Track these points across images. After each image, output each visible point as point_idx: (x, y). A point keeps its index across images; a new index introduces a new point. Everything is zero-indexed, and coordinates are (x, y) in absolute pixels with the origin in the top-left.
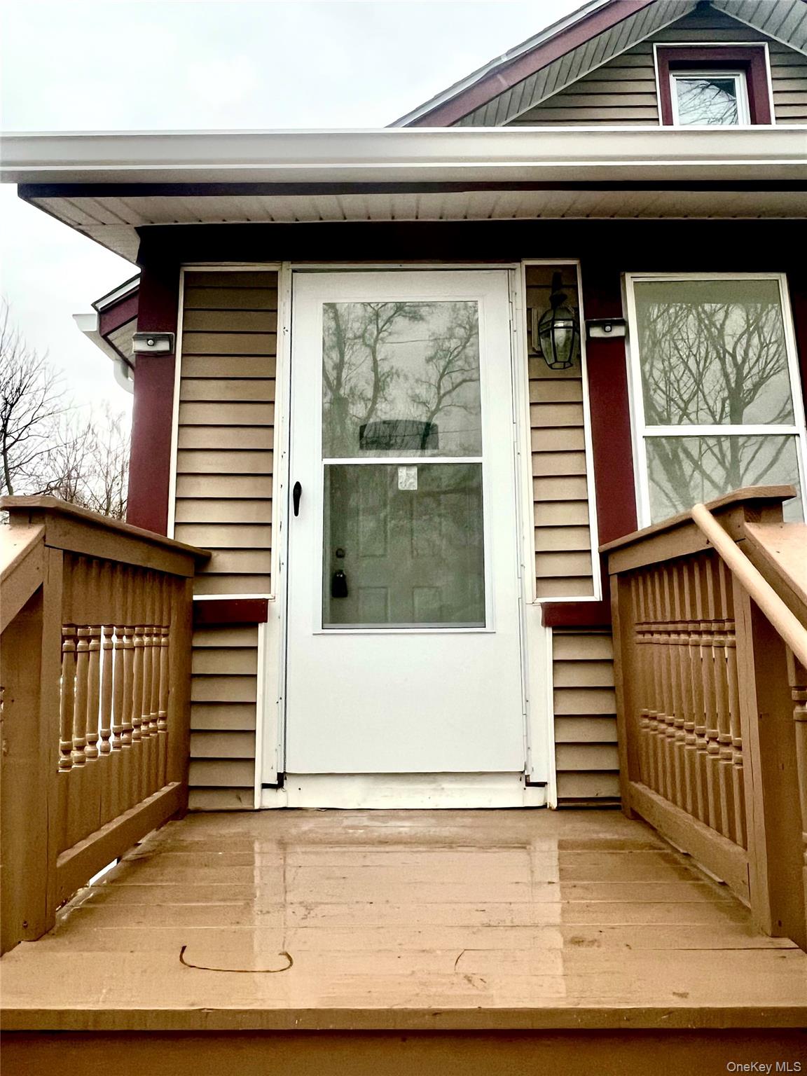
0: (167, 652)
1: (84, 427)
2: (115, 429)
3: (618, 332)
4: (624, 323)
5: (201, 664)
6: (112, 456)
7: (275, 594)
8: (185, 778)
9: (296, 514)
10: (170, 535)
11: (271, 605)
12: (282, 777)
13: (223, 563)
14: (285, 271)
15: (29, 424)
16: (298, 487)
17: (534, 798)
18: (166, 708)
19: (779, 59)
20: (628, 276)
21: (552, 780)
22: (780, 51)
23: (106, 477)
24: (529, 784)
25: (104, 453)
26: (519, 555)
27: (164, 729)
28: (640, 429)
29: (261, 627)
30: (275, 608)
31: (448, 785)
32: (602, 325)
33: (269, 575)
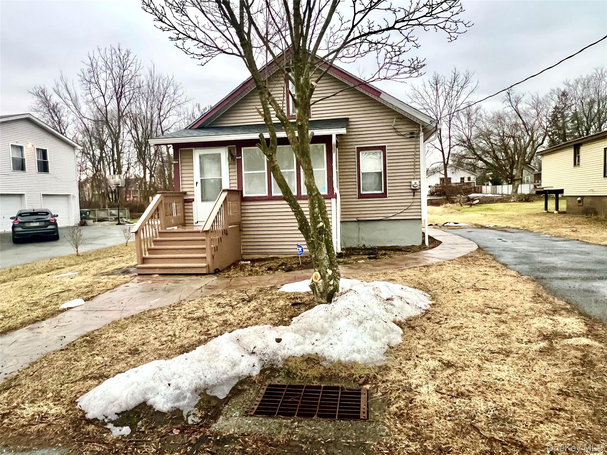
0: (181, 205)
4: (241, 156)
5: (186, 207)
8: (185, 222)
9: (197, 186)
10: (181, 190)
11: (194, 199)
12: (197, 222)
13: (188, 193)
14: (193, 149)
16: (197, 182)
18: (181, 213)
20: (243, 148)
28: (243, 172)
29: (193, 202)
32: (238, 156)
33: (194, 195)
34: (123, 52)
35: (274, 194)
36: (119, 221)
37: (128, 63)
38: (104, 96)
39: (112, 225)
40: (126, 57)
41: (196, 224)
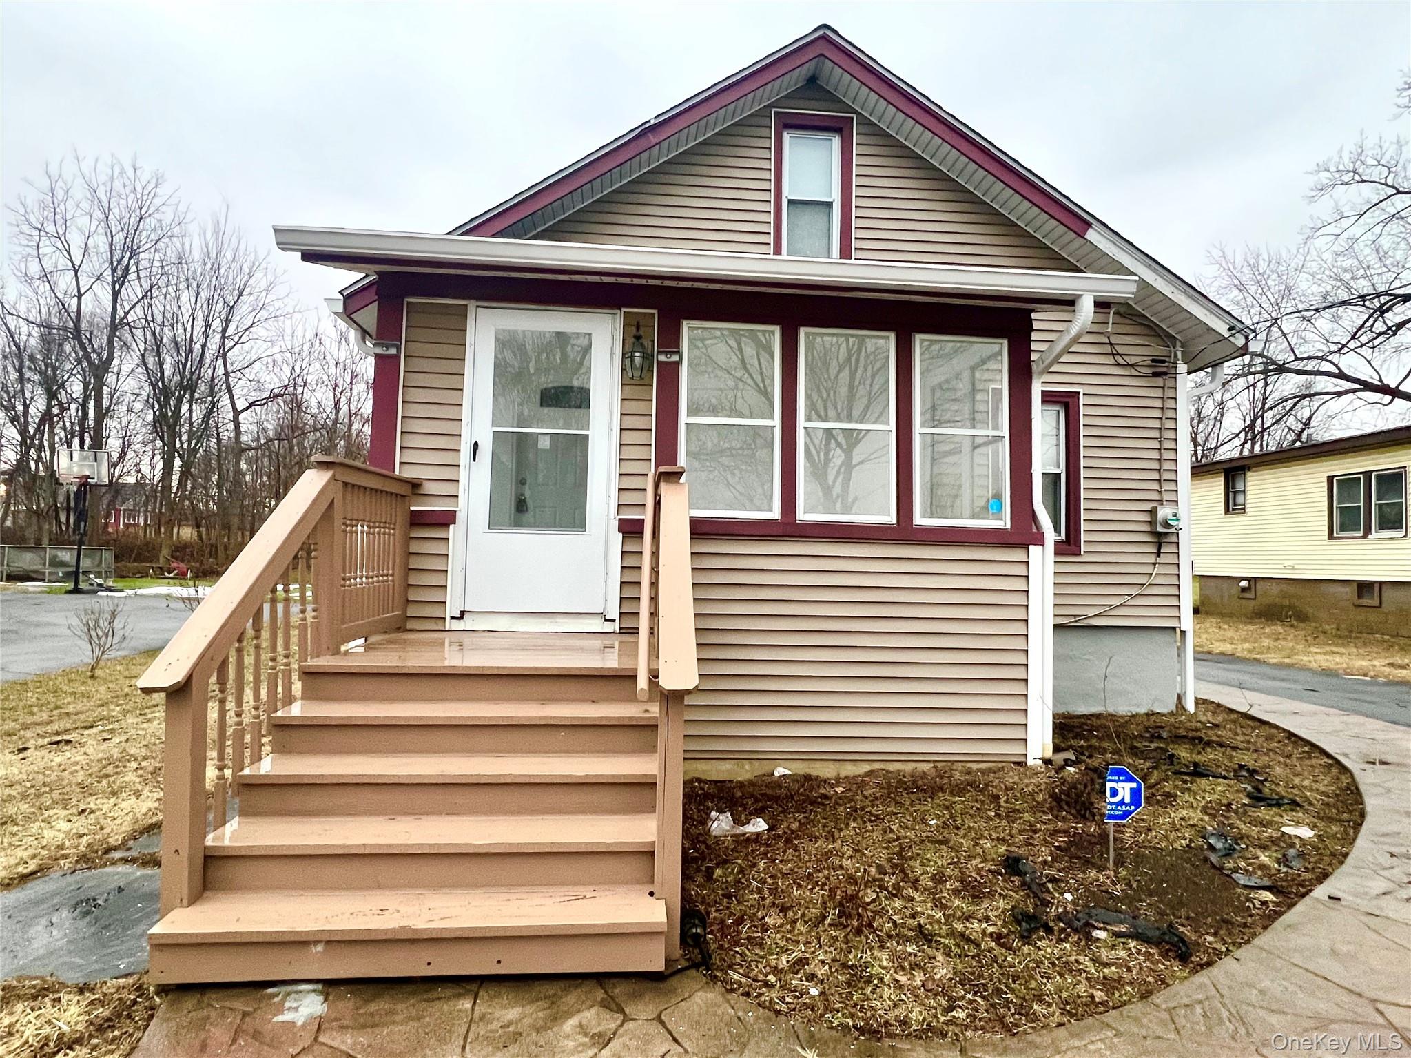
0: (394, 539)
1: (310, 335)
2: (343, 340)
3: (675, 358)
4: (678, 352)
5: (415, 547)
6: (341, 366)
7: (461, 508)
8: (405, 611)
9: (474, 460)
10: (397, 472)
11: (458, 514)
12: (462, 613)
13: (430, 488)
14: (472, 305)
15: (251, 327)
16: (476, 443)
17: (608, 627)
18: (393, 569)
19: (863, 129)
20: (685, 325)
21: (617, 617)
22: (865, 122)
23: (334, 389)
24: (606, 620)
25: (332, 363)
26: (608, 491)
27: (393, 581)
28: (684, 418)
29: (452, 527)
30: (460, 517)
31: (560, 620)
32: (666, 353)
33: (457, 496)
34: (145, 176)
35: (802, 515)
36: (76, 583)
37: (157, 202)
38: (76, 271)
39: (51, 592)
40: (150, 187)
41: (457, 625)
